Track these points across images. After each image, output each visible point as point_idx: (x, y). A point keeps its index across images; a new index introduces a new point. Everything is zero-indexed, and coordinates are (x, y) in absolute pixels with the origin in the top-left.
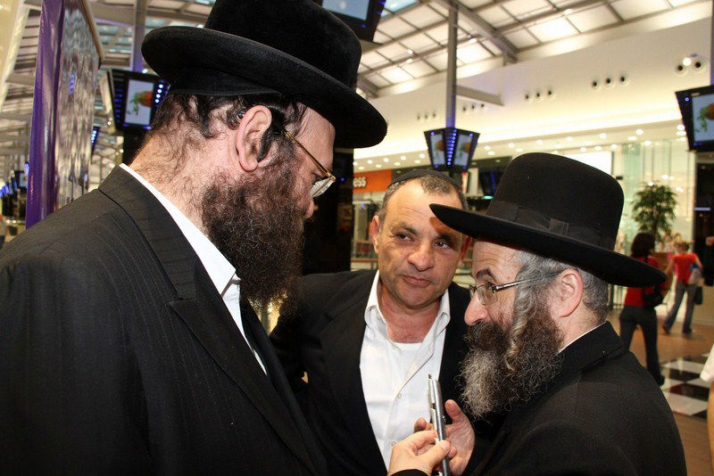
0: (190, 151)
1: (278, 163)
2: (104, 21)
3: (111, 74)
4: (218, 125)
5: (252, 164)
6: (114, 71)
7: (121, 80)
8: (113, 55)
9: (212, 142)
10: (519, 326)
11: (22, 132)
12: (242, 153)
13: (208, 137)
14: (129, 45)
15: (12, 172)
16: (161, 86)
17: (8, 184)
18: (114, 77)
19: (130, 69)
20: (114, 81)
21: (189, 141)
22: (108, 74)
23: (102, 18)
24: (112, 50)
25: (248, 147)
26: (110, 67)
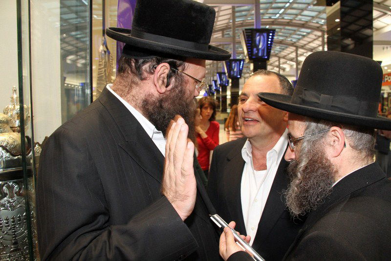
0: (134, 86)
1: (176, 87)
2: (240, 5)
3: (245, 31)
4: (145, 74)
5: (163, 89)
6: (246, 30)
7: (250, 34)
8: (249, 21)
9: (144, 81)
10: (303, 164)
11: (211, 65)
12: (158, 86)
13: (142, 79)
14: (253, 15)
15: (208, 86)
16: (271, 34)
17: (206, 92)
18: (246, 32)
19: (254, 27)
20: (247, 35)
21: (133, 82)
22: (243, 32)
23: (240, 4)
24: (249, 19)
25: (160, 82)
26: (244, 28)
